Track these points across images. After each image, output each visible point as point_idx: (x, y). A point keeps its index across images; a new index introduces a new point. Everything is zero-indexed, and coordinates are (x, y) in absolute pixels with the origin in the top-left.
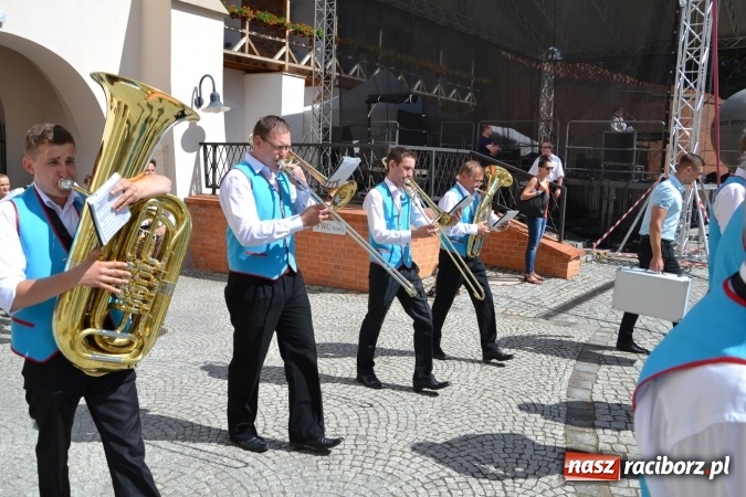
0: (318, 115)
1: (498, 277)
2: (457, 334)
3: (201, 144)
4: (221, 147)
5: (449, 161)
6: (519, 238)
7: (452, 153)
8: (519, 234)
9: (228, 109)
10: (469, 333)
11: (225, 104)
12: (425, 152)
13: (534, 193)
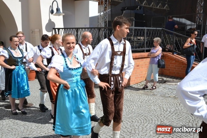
0: (102, 16)
1: (173, 81)
2: (153, 106)
3: (53, 29)
4: (61, 30)
5: (152, 33)
6: (183, 64)
7: (154, 30)
8: (183, 63)
9: (64, 14)
10: (158, 106)
11: (63, 13)
12: (142, 29)
13: (189, 45)
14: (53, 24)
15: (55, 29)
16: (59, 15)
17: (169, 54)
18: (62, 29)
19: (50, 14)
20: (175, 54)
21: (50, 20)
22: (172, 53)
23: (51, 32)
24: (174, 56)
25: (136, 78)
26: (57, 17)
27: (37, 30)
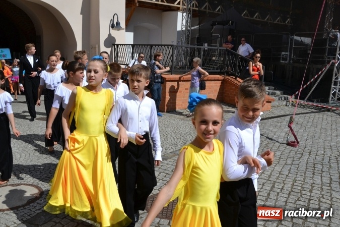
14: (114, 39)
15: (114, 45)
16: (119, 30)
17: (230, 78)
18: (121, 45)
19: (111, 28)
20: (238, 79)
21: (110, 35)
22: (234, 77)
23: (110, 49)
24: (235, 81)
25: (183, 102)
26: (116, 31)
27: (97, 46)
